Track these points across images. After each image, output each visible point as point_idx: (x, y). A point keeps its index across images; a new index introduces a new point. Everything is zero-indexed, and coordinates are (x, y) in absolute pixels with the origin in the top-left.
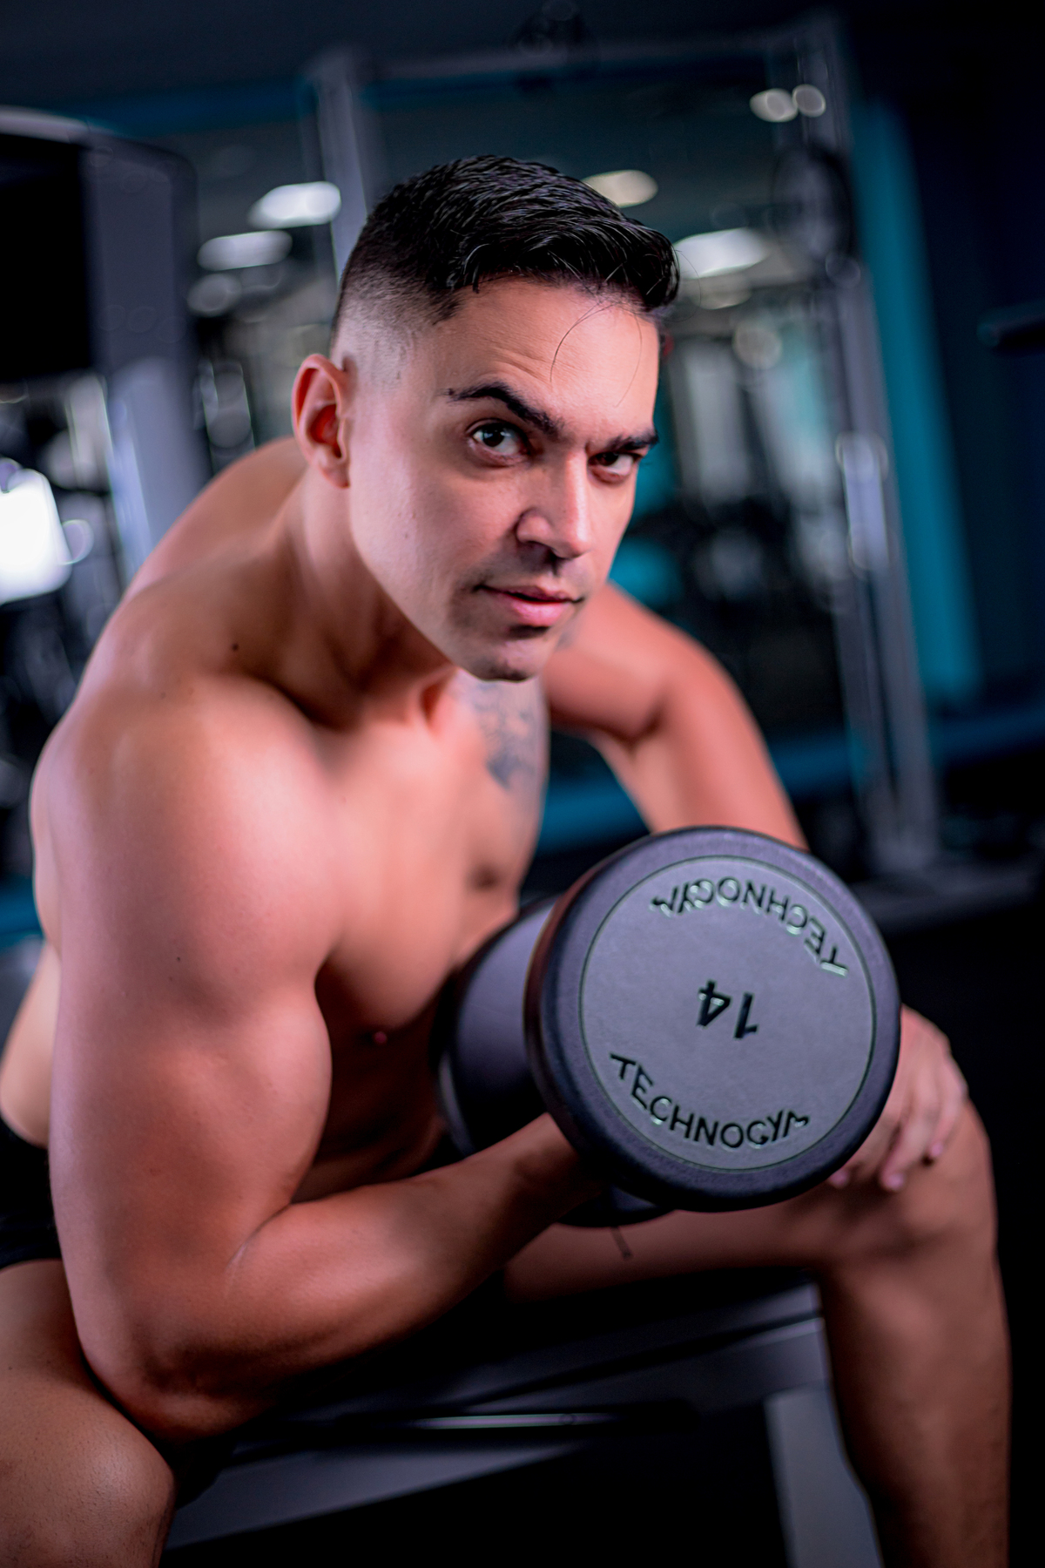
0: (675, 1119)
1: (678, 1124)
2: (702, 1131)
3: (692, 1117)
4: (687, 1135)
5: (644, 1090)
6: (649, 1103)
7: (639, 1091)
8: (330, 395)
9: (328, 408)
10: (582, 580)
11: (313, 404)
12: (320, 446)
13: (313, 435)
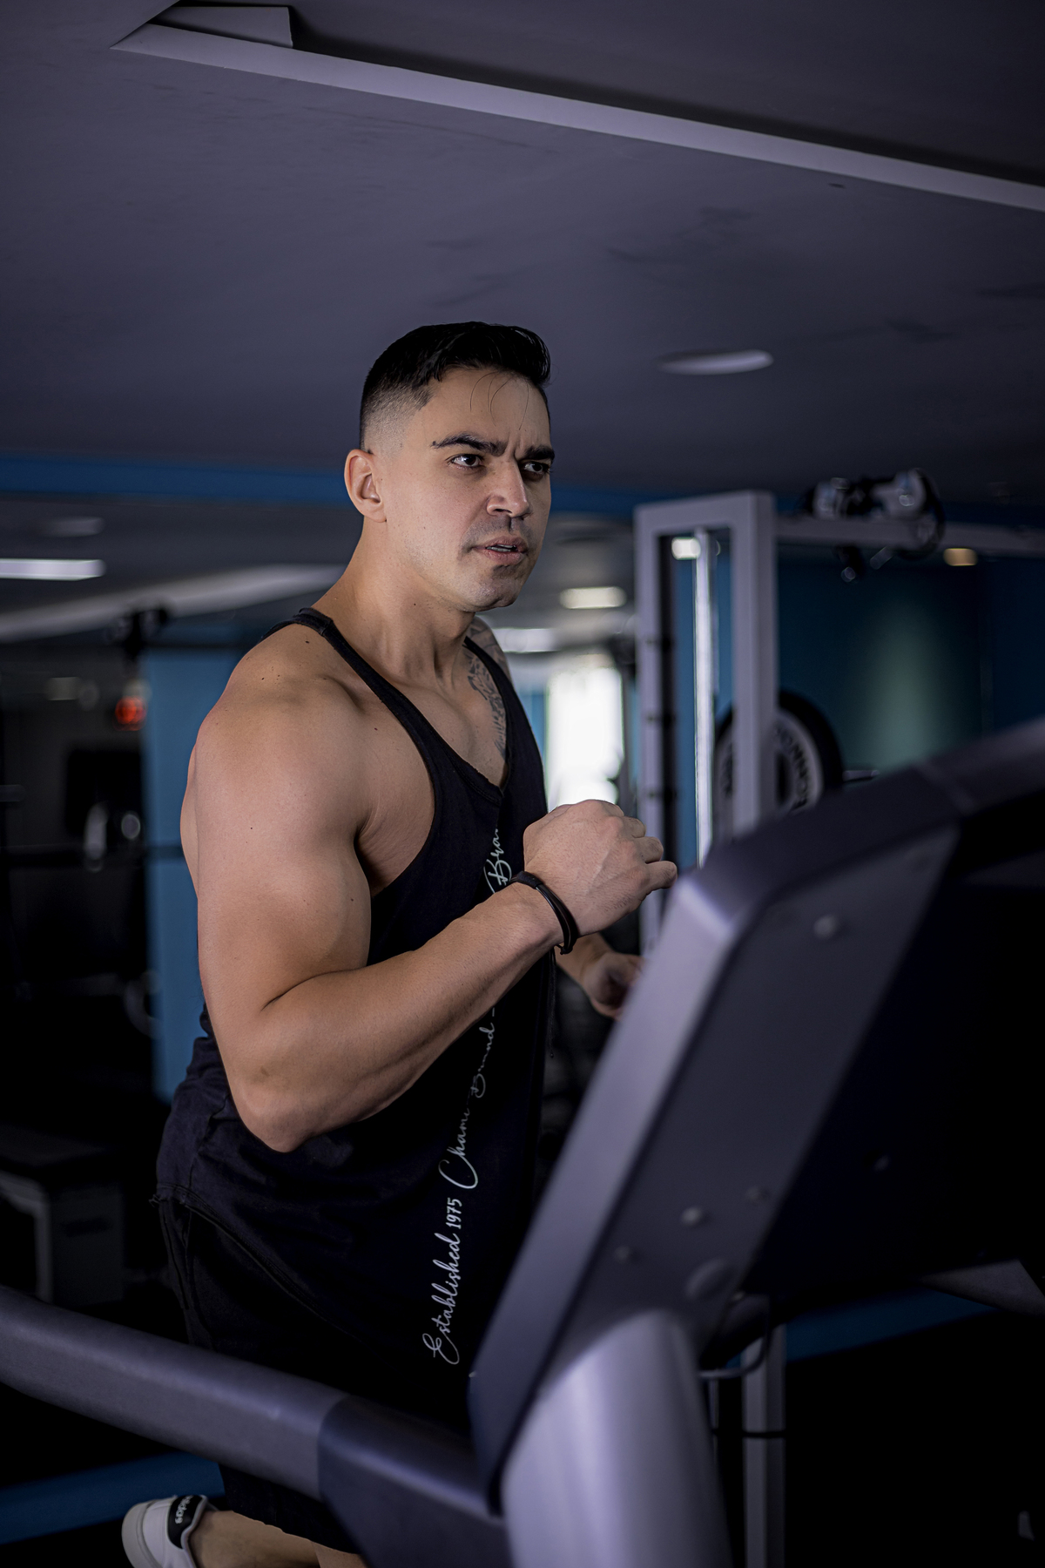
8: (367, 469)
9: (366, 477)
10: (529, 534)
11: (358, 478)
12: (366, 501)
13: (362, 495)
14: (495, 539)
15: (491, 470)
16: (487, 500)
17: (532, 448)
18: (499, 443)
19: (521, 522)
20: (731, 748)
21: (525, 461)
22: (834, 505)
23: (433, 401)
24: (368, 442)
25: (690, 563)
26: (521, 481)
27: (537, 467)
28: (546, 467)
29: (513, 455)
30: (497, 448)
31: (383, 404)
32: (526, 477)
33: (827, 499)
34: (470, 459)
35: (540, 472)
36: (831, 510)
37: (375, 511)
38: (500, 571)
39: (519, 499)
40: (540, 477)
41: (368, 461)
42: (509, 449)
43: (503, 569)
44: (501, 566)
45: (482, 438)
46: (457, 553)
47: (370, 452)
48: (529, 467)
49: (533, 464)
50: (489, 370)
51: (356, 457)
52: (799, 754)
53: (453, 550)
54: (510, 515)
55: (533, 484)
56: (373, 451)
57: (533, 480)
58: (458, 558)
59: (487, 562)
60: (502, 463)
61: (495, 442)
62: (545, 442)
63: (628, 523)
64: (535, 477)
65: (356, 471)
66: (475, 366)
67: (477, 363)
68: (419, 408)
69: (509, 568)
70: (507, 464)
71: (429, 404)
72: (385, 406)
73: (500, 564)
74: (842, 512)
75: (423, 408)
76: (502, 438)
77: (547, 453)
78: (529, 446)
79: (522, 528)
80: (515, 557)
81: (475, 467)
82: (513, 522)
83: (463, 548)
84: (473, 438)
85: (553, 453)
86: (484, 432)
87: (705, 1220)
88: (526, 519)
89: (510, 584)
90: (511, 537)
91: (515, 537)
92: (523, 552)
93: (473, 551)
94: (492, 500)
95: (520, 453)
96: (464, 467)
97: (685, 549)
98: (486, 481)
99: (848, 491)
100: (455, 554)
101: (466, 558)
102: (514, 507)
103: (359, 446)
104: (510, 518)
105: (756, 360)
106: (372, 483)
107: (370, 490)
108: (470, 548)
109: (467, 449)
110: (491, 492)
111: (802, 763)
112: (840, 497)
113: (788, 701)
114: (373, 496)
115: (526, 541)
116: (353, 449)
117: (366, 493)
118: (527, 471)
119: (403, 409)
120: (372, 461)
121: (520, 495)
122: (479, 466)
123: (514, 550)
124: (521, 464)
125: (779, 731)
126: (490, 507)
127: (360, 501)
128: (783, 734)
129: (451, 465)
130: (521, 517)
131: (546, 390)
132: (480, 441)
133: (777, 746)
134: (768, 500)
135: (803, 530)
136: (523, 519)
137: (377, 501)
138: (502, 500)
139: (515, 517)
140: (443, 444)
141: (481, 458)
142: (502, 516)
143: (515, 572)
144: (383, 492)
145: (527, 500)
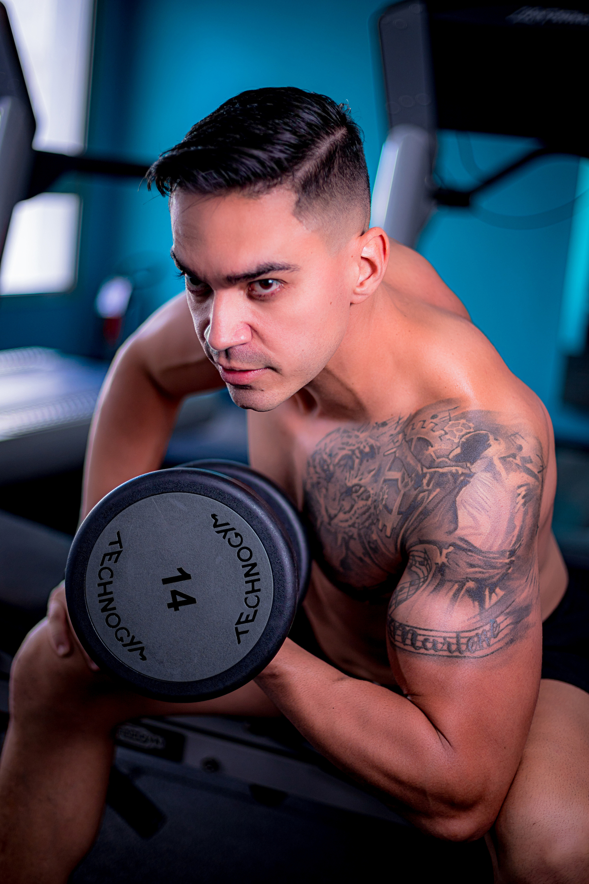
0: (253, 591)
1: (256, 588)
2: (252, 572)
3: (247, 582)
4: (259, 580)
5: (248, 616)
6: (253, 610)
7: (250, 618)
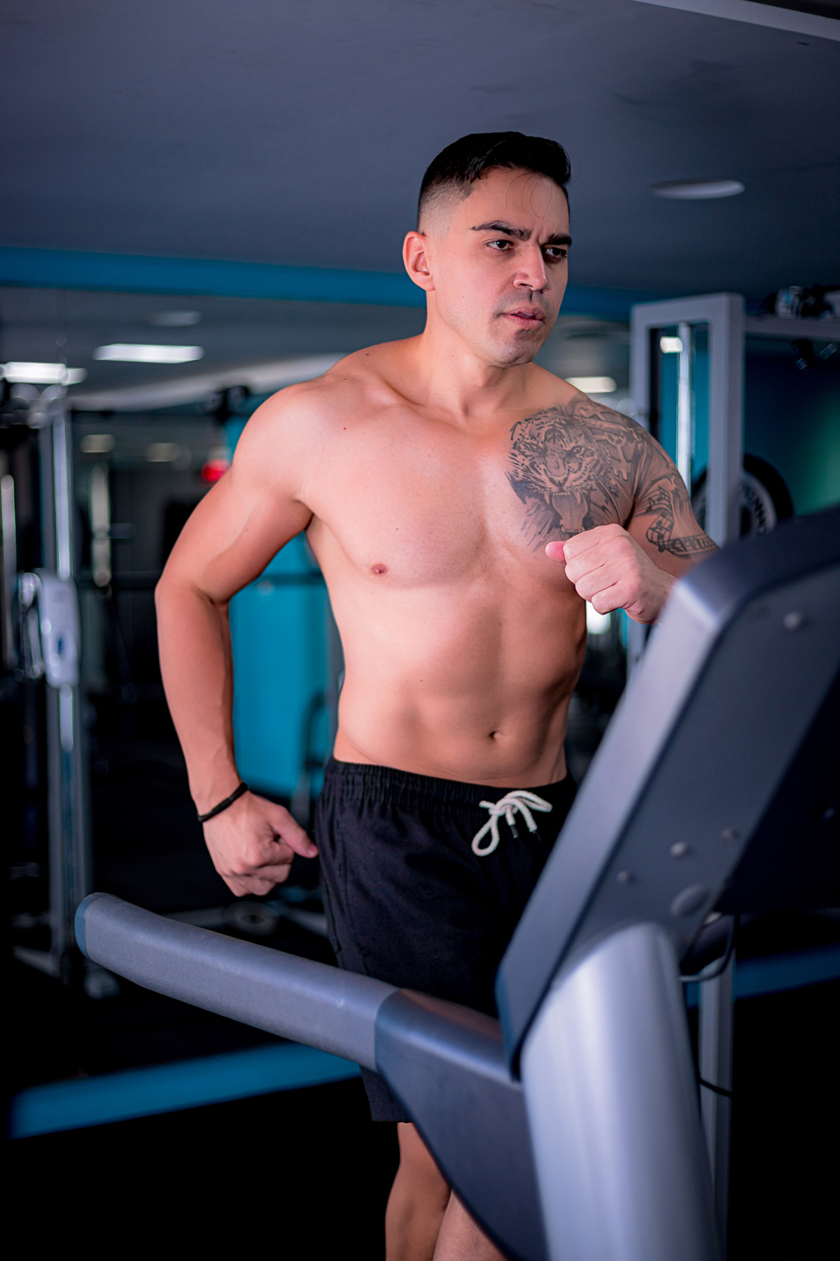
8: (420, 248)
9: (420, 254)
10: (547, 306)
11: (414, 254)
12: (418, 273)
13: (415, 269)
14: (519, 308)
15: (519, 252)
16: (514, 276)
17: (553, 235)
18: (527, 230)
19: (540, 295)
20: (704, 500)
21: (547, 246)
22: (792, 308)
23: (474, 193)
24: (424, 226)
25: (674, 357)
26: (542, 262)
27: (556, 251)
28: (563, 253)
29: (537, 241)
30: (524, 235)
31: (436, 195)
32: (547, 260)
33: (785, 303)
34: (502, 243)
35: (558, 256)
36: (789, 311)
37: (426, 282)
38: (521, 335)
39: (540, 277)
40: (559, 260)
41: (422, 241)
42: (534, 235)
43: (525, 332)
44: (523, 330)
45: (512, 226)
46: (488, 318)
47: (423, 234)
48: (550, 252)
49: (553, 249)
50: (521, 171)
51: (412, 238)
52: (759, 506)
53: (485, 315)
54: (532, 289)
55: (553, 266)
56: (426, 233)
57: (552, 262)
58: (489, 322)
59: (513, 326)
60: (528, 246)
61: (522, 229)
62: (563, 230)
63: (625, 323)
64: (554, 260)
65: (412, 249)
66: (510, 167)
67: (513, 165)
68: (463, 199)
69: (529, 332)
70: (531, 248)
71: (471, 196)
72: (436, 197)
73: (523, 327)
74: (797, 313)
75: (466, 200)
76: (528, 226)
77: (566, 240)
78: (550, 234)
79: (541, 301)
80: (535, 323)
81: (505, 250)
82: (534, 295)
83: (494, 314)
84: (504, 226)
85: (570, 239)
86: (514, 220)
87: (688, 853)
88: (545, 293)
89: (531, 346)
90: (531, 307)
91: (534, 307)
92: (541, 320)
93: (501, 317)
94: (518, 276)
95: (543, 240)
96: (496, 249)
97: (670, 345)
98: (515, 261)
99: (803, 296)
100: (487, 319)
101: (496, 322)
102: (535, 283)
103: (416, 228)
104: (532, 292)
105: (732, 188)
106: (424, 259)
107: (422, 264)
108: (500, 314)
109: (500, 235)
110: (517, 270)
111: (761, 513)
112: (797, 300)
113: (751, 464)
114: (425, 270)
115: (543, 311)
116: (410, 231)
117: (419, 267)
118: (548, 255)
119: (450, 199)
120: (425, 241)
121: (541, 273)
122: (509, 249)
123: (533, 318)
124: (543, 249)
125: (744, 487)
126: (517, 281)
127: (414, 273)
128: (748, 490)
129: (488, 248)
130: (541, 291)
131: (568, 188)
132: (510, 228)
133: (743, 500)
134: (739, 300)
135: (765, 327)
136: (542, 293)
137: (427, 274)
138: (526, 276)
139: (536, 291)
140: (480, 228)
141: (511, 243)
142: (525, 289)
143: (534, 336)
144: (433, 267)
145: (546, 277)
